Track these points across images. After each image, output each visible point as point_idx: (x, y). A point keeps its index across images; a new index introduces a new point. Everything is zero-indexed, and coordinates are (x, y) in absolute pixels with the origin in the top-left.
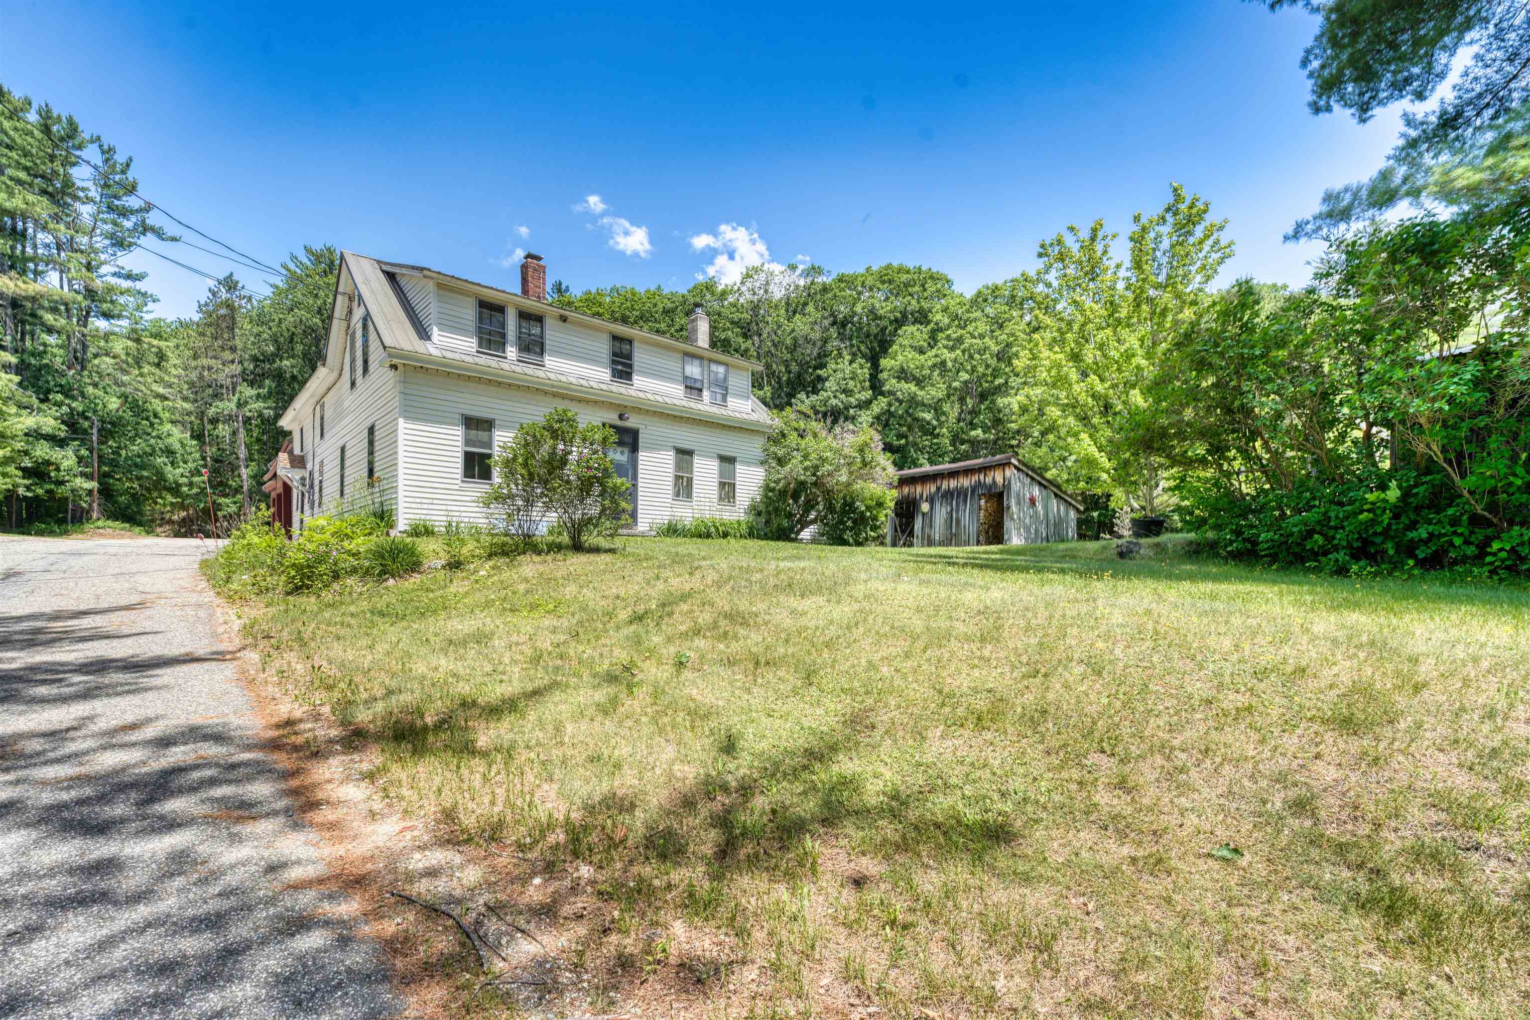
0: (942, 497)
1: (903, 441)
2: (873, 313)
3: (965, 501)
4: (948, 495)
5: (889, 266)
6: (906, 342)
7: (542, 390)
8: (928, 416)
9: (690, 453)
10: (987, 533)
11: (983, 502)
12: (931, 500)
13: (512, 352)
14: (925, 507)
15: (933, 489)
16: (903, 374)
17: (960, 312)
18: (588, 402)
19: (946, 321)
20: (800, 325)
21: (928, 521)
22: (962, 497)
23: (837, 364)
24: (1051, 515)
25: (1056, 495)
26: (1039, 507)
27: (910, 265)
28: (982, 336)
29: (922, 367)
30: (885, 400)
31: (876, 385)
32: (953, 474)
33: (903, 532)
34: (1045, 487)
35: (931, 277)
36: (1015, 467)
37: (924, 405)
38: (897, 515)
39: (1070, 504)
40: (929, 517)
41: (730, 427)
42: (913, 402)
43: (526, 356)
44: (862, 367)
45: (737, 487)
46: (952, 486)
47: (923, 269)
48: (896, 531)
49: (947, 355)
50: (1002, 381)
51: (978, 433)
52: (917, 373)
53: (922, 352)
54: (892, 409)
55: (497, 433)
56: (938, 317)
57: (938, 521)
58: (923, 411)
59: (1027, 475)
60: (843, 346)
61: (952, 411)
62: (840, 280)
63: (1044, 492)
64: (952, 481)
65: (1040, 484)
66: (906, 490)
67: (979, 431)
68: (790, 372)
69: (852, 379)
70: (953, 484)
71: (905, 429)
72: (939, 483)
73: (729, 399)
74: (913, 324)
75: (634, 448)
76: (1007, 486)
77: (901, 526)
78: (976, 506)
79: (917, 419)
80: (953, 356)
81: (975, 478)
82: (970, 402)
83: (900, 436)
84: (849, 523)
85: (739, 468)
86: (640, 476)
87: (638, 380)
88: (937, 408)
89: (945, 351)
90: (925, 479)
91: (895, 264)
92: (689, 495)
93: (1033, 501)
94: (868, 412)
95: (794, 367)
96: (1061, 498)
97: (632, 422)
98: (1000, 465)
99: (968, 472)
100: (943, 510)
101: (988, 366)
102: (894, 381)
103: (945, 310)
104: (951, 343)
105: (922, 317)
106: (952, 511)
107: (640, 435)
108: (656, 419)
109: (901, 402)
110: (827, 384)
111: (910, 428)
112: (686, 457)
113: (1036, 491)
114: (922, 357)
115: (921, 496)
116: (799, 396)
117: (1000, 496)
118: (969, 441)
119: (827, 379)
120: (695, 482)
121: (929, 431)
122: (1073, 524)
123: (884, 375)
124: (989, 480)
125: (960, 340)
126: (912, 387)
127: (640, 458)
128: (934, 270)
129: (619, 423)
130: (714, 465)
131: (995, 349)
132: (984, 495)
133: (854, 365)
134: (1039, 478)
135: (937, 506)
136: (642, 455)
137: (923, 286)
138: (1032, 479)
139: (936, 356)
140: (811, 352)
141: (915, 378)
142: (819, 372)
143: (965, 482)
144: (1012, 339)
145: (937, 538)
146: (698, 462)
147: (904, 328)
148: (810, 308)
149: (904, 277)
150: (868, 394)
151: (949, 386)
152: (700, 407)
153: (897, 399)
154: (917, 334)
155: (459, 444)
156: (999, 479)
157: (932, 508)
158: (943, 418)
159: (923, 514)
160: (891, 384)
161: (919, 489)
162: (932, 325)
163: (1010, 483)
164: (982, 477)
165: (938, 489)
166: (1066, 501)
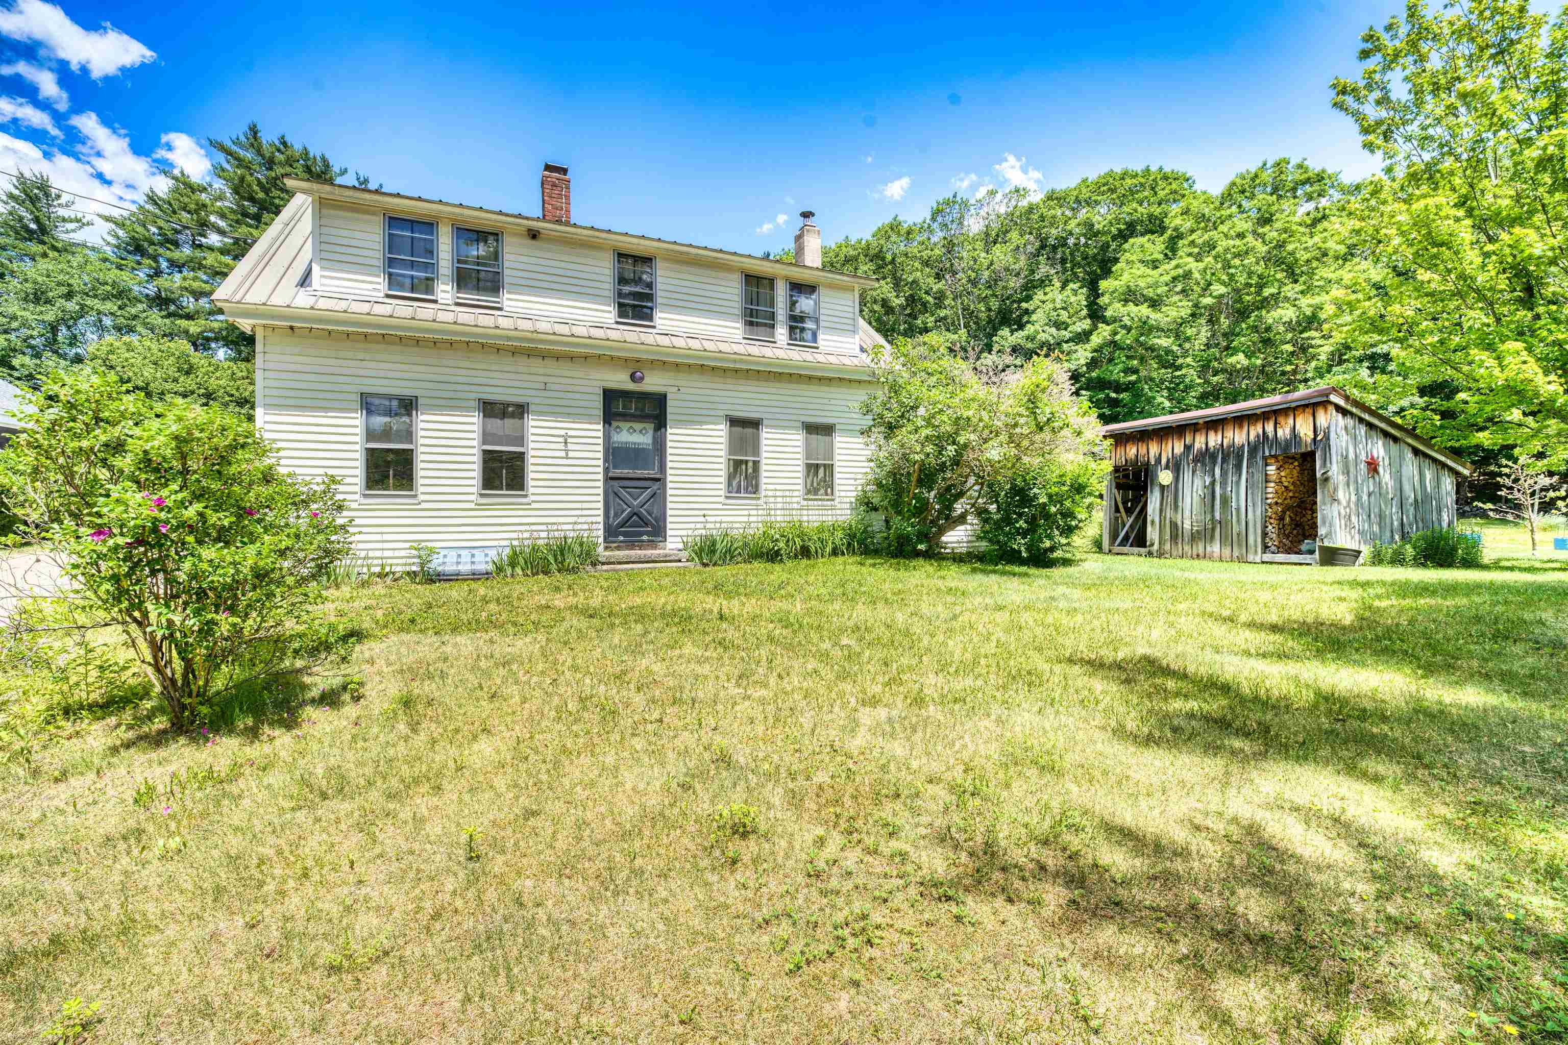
0: (1196, 460)
1: (1133, 378)
2: (1090, 230)
3: (1238, 467)
4: (1206, 458)
5: (1110, 173)
6: (1134, 258)
7: (491, 346)
8: (1164, 342)
9: (755, 424)
10: (1281, 519)
11: (1272, 469)
12: (1176, 466)
13: (445, 291)
14: (1165, 477)
15: (1179, 448)
16: (1130, 296)
17: (1206, 211)
18: (572, 358)
19: (1188, 225)
20: (1001, 255)
21: (1170, 499)
22: (1232, 461)
23: (1045, 294)
24: (1407, 488)
25: (1416, 452)
26: (1386, 476)
27: (1138, 167)
28: (1241, 236)
29: (1156, 285)
30: (1108, 328)
31: (1096, 314)
32: (1215, 424)
33: (1129, 511)
34: (1395, 439)
35: (1165, 178)
36: (1338, 408)
37: (1159, 329)
38: (1119, 487)
39: (1444, 465)
40: (1172, 494)
41: (820, 379)
42: (1146, 328)
43: (468, 297)
44: (1075, 292)
45: (837, 469)
46: (1211, 444)
47: (1153, 169)
48: (1117, 510)
49: (1192, 264)
50: (1273, 290)
51: (1239, 360)
52: (1150, 293)
53: (1155, 264)
54: (1118, 337)
55: (421, 417)
56: (1178, 221)
57: (1188, 500)
58: (1159, 337)
59: (1361, 420)
60: (1053, 271)
61: (1201, 333)
62: (1050, 198)
63: (1394, 447)
64: (1212, 435)
65: (1386, 434)
66: (1132, 451)
67: (1241, 356)
68: (990, 310)
69: (1063, 308)
70: (1214, 440)
71: (1135, 362)
72: (1189, 440)
73: (821, 336)
74: (1142, 235)
75: (660, 421)
76: (1322, 441)
77: (1124, 503)
78: (1259, 477)
79: (1152, 349)
80: (1201, 265)
81: (1256, 430)
82: (1225, 323)
83: (1128, 371)
84: (1022, 524)
85: (840, 441)
86: (669, 465)
87: (663, 319)
88: (1177, 331)
89: (1191, 259)
90: (1163, 433)
91: (1118, 170)
92: (756, 489)
93: (1373, 466)
94: (1087, 346)
95: (995, 304)
96: (1426, 456)
97: (653, 383)
98: (1306, 406)
99: (1240, 420)
100: (1198, 482)
101: (1250, 274)
102: (1118, 305)
103: (1186, 212)
104: (1196, 250)
105: (1155, 226)
106: (1213, 483)
107: (669, 403)
108: (695, 376)
109: (1129, 330)
110: (1034, 317)
111: (1142, 360)
112: (749, 431)
113: (1379, 449)
114: (1155, 273)
115: (1158, 460)
116: (1000, 333)
117: (1308, 458)
118: (1224, 371)
119: (1034, 312)
120: (763, 467)
121: (1168, 362)
122: (1450, 499)
123: (1104, 300)
124: (1284, 432)
125: (1211, 246)
126: (1144, 310)
127: (669, 437)
128: (1167, 169)
129: (631, 386)
130: (796, 439)
131: (1262, 249)
132: (1275, 457)
133: (1066, 293)
134: (1383, 425)
135: (1187, 476)
136: (673, 434)
137: (1153, 189)
138: (1371, 426)
139: (1177, 266)
140: (1014, 283)
141: (1146, 299)
142: (1024, 305)
143: (1238, 437)
144: (1285, 236)
145: (1187, 525)
146: (768, 438)
147: (1131, 241)
148: (1014, 235)
149: (1129, 182)
150: (1086, 324)
151: (1196, 306)
152: (768, 352)
153: (1124, 327)
154: (1147, 245)
155: (357, 439)
156: (1304, 427)
157: (1177, 479)
158: (1187, 345)
159: (1163, 488)
160: (1114, 309)
161: (1154, 449)
162: (1169, 232)
163: (1327, 437)
164: (1270, 428)
165: (1188, 448)
166: (1435, 460)
